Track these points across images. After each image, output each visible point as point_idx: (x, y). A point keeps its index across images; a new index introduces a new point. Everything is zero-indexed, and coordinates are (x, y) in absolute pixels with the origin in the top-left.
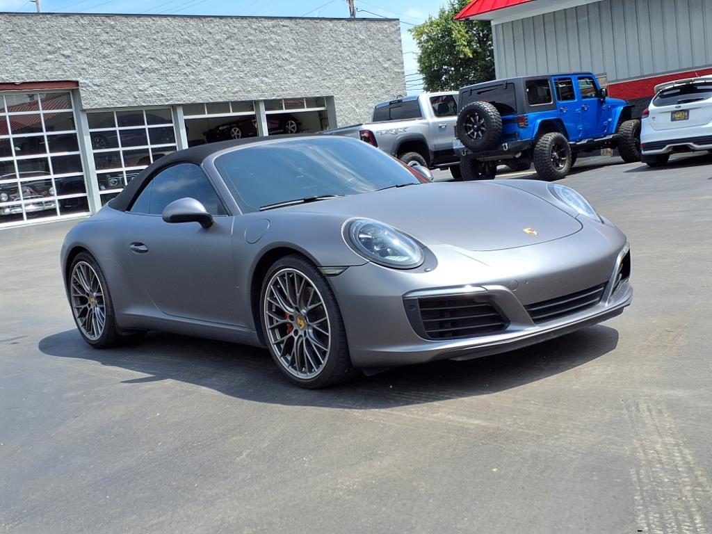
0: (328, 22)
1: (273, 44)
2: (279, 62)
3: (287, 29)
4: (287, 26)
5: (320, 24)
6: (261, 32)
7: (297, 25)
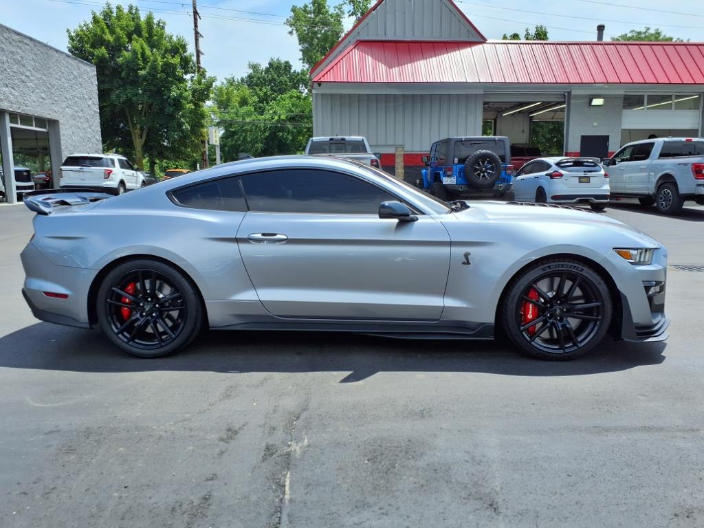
0: (55, 53)
1: (20, 59)
2: (23, 78)
3: (29, 48)
4: (28, 45)
5: (50, 52)
6: (10, 43)
7: (35, 46)
